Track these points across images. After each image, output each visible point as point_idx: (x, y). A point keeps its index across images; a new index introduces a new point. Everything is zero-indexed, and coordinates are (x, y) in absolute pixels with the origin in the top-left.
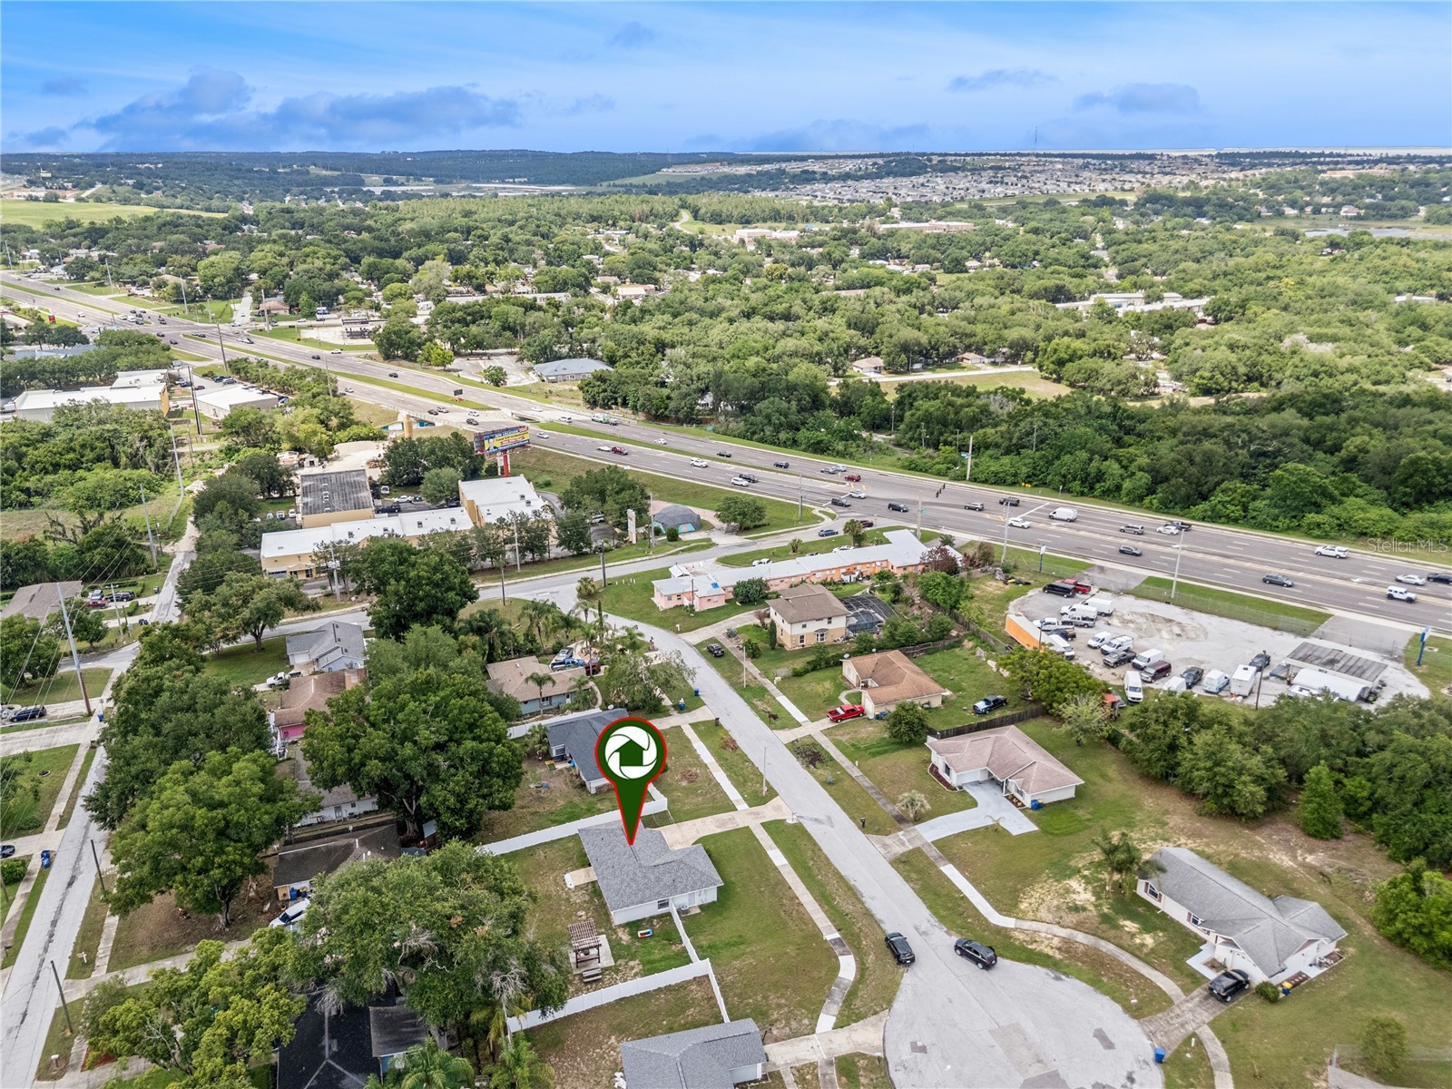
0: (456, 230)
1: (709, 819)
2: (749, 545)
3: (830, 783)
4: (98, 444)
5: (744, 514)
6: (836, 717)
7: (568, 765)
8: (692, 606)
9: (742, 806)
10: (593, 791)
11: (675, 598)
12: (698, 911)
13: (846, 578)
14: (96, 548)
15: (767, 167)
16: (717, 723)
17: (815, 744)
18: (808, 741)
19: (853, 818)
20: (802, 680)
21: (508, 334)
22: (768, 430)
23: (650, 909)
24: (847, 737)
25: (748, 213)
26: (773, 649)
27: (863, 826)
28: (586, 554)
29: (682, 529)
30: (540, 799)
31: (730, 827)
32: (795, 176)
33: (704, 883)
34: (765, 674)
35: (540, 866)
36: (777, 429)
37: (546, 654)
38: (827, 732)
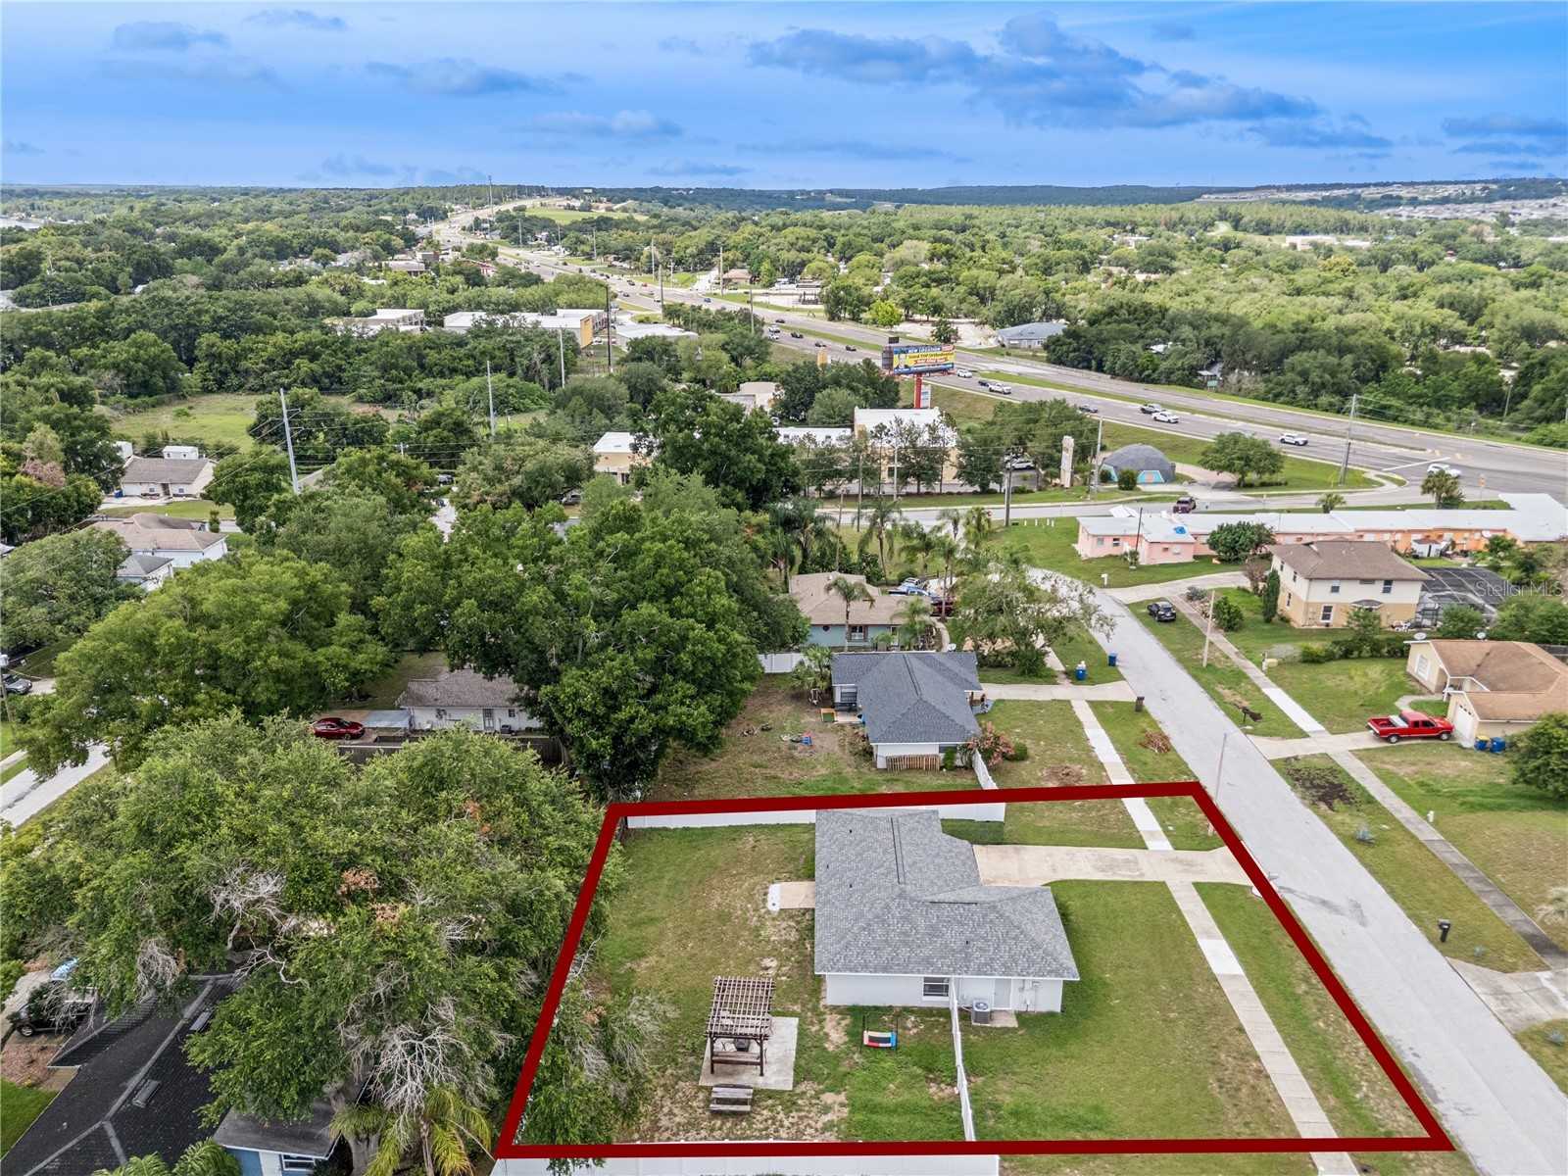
0: (950, 229)
1: (1084, 853)
2: (1250, 502)
3: (1362, 841)
4: (497, 353)
5: (1247, 460)
6: (1387, 732)
7: (855, 720)
8: (1134, 554)
9: (1160, 844)
10: (881, 764)
11: (1109, 542)
12: (1013, 1023)
13: (1422, 549)
14: (432, 429)
15: (1337, 192)
16: (1139, 706)
17: (1335, 770)
18: (1322, 764)
19: (1415, 918)
20: (1320, 669)
21: (974, 298)
22: (1302, 391)
23: (904, 990)
24: (1411, 769)
25: (1306, 222)
26: (1268, 621)
27: (1443, 938)
28: (993, 492)
29: (1142, 477)
30: (790, 759)
31: (1123, 875)
32: (1373, 201)
33: (1037, 965)
34: (1248, 654)
35: (738, 860)
36: (1316, 392)
37: (887, 584)
38: (1363, 755)
